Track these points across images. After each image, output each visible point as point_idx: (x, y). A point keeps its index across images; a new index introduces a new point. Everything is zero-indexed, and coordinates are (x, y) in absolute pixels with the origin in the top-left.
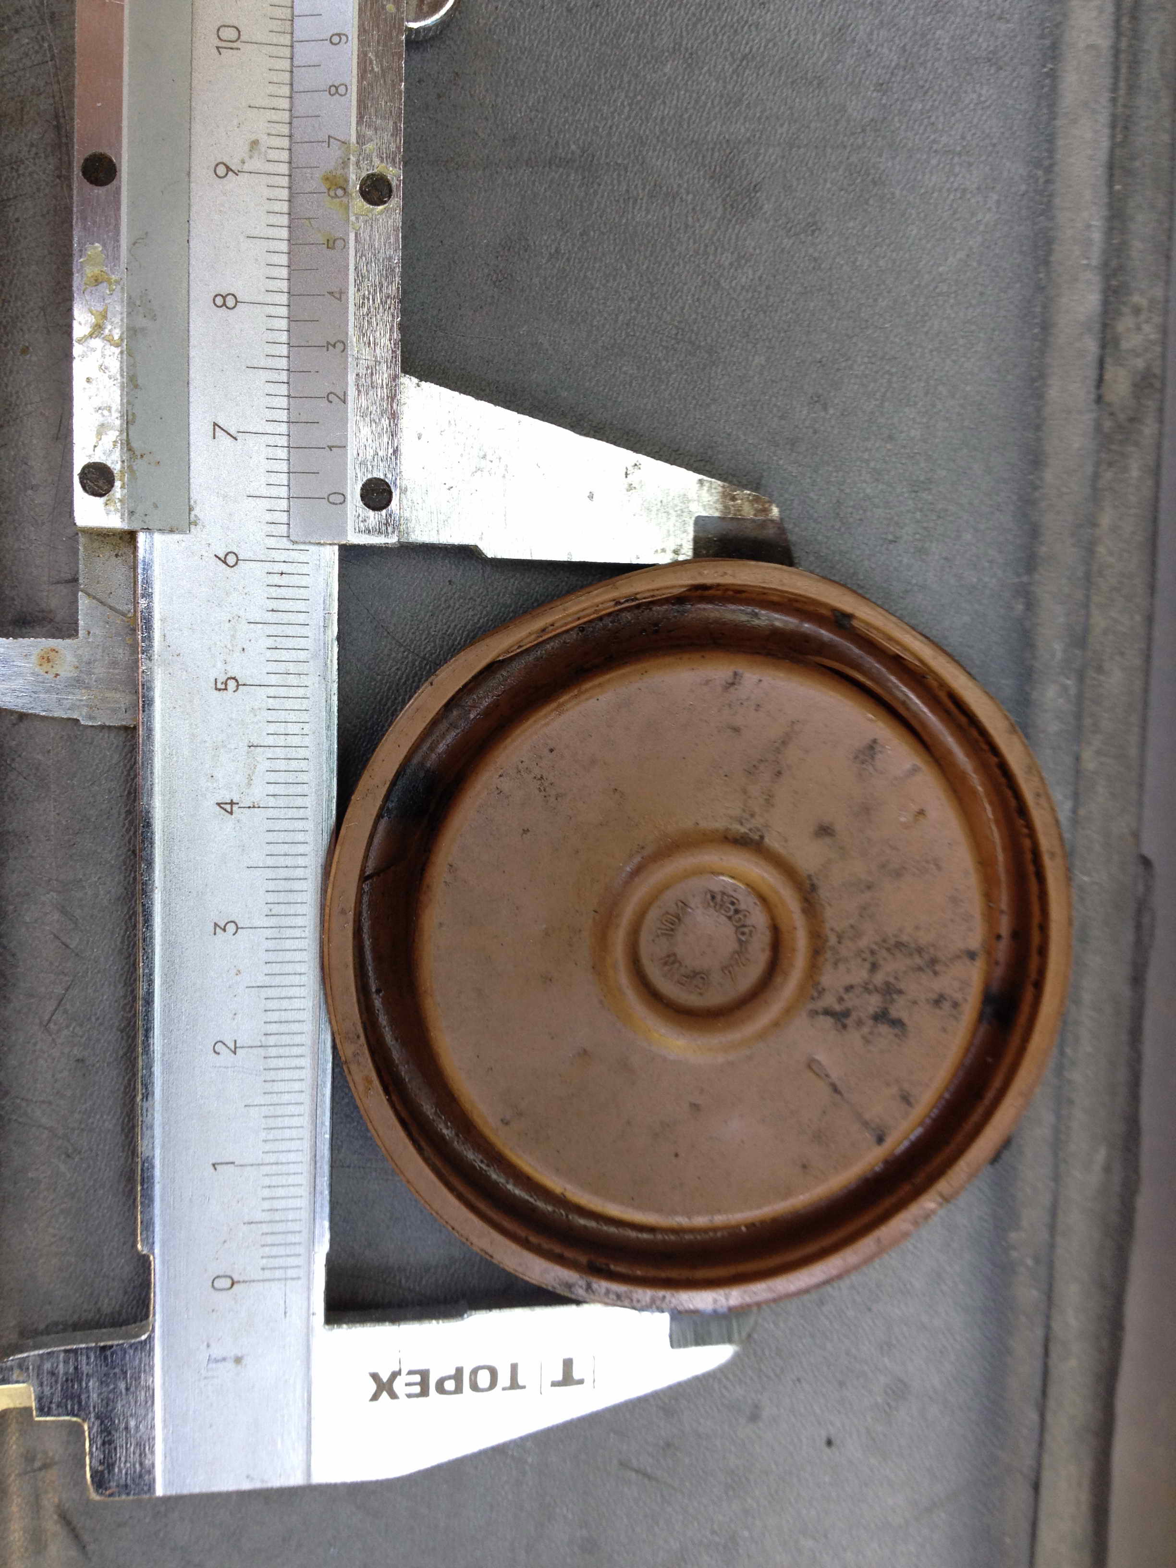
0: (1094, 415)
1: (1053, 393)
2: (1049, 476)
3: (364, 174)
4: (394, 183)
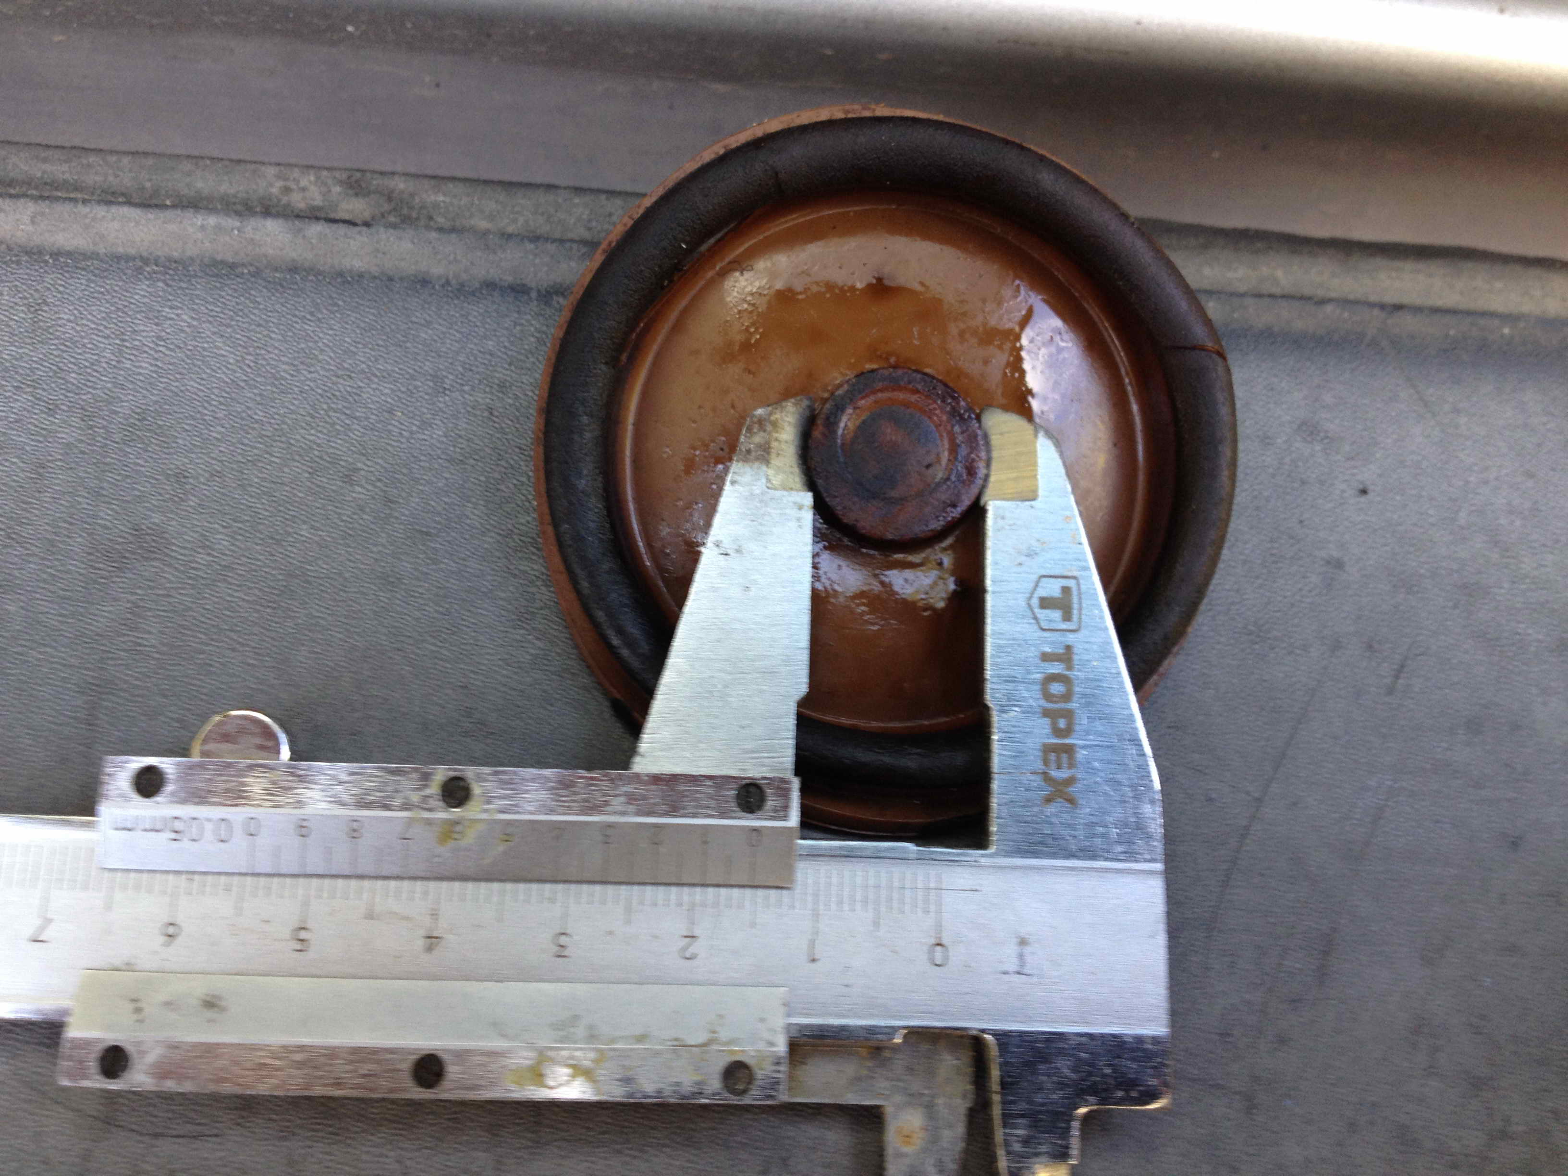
0: (382, 230)
1: (358, 264)
2: (437, 270)
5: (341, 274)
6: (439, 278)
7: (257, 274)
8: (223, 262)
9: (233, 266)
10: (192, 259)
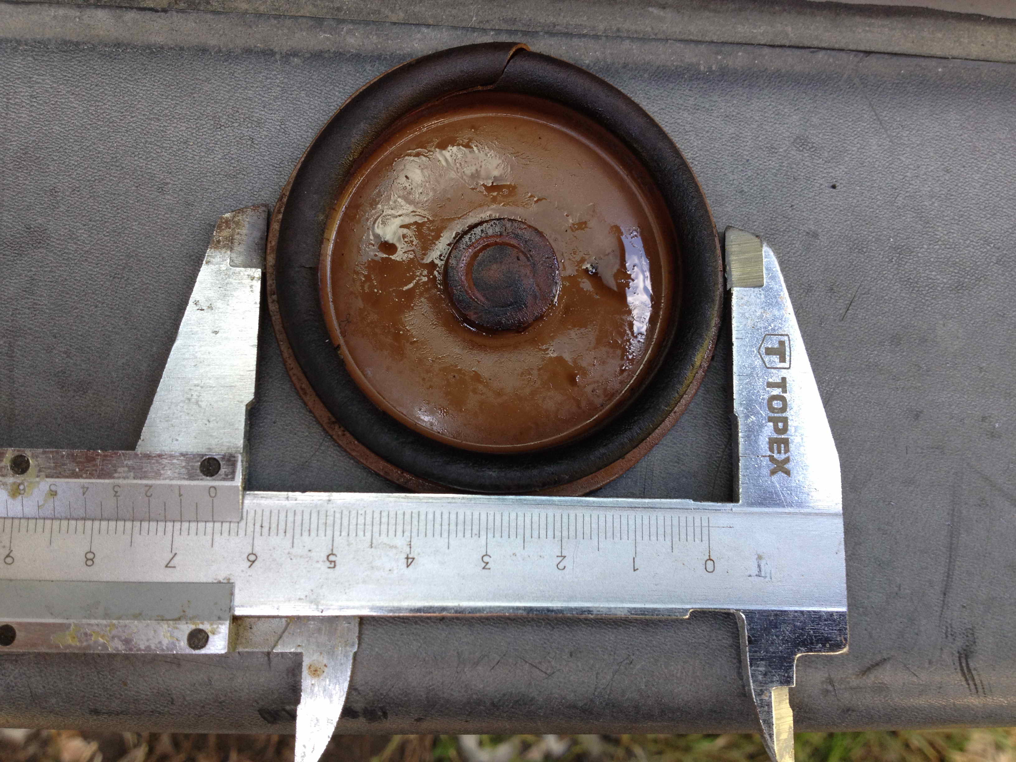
0: (174, 13)
1: (159, 39)
2: (213, 42)
3: (11, 472)
4: (17, 453)
5: (149, 47)
6: (214, 47)
7: (93, 48)
8: (71, 42)
9: (77, 44)
10: (49, 40)
